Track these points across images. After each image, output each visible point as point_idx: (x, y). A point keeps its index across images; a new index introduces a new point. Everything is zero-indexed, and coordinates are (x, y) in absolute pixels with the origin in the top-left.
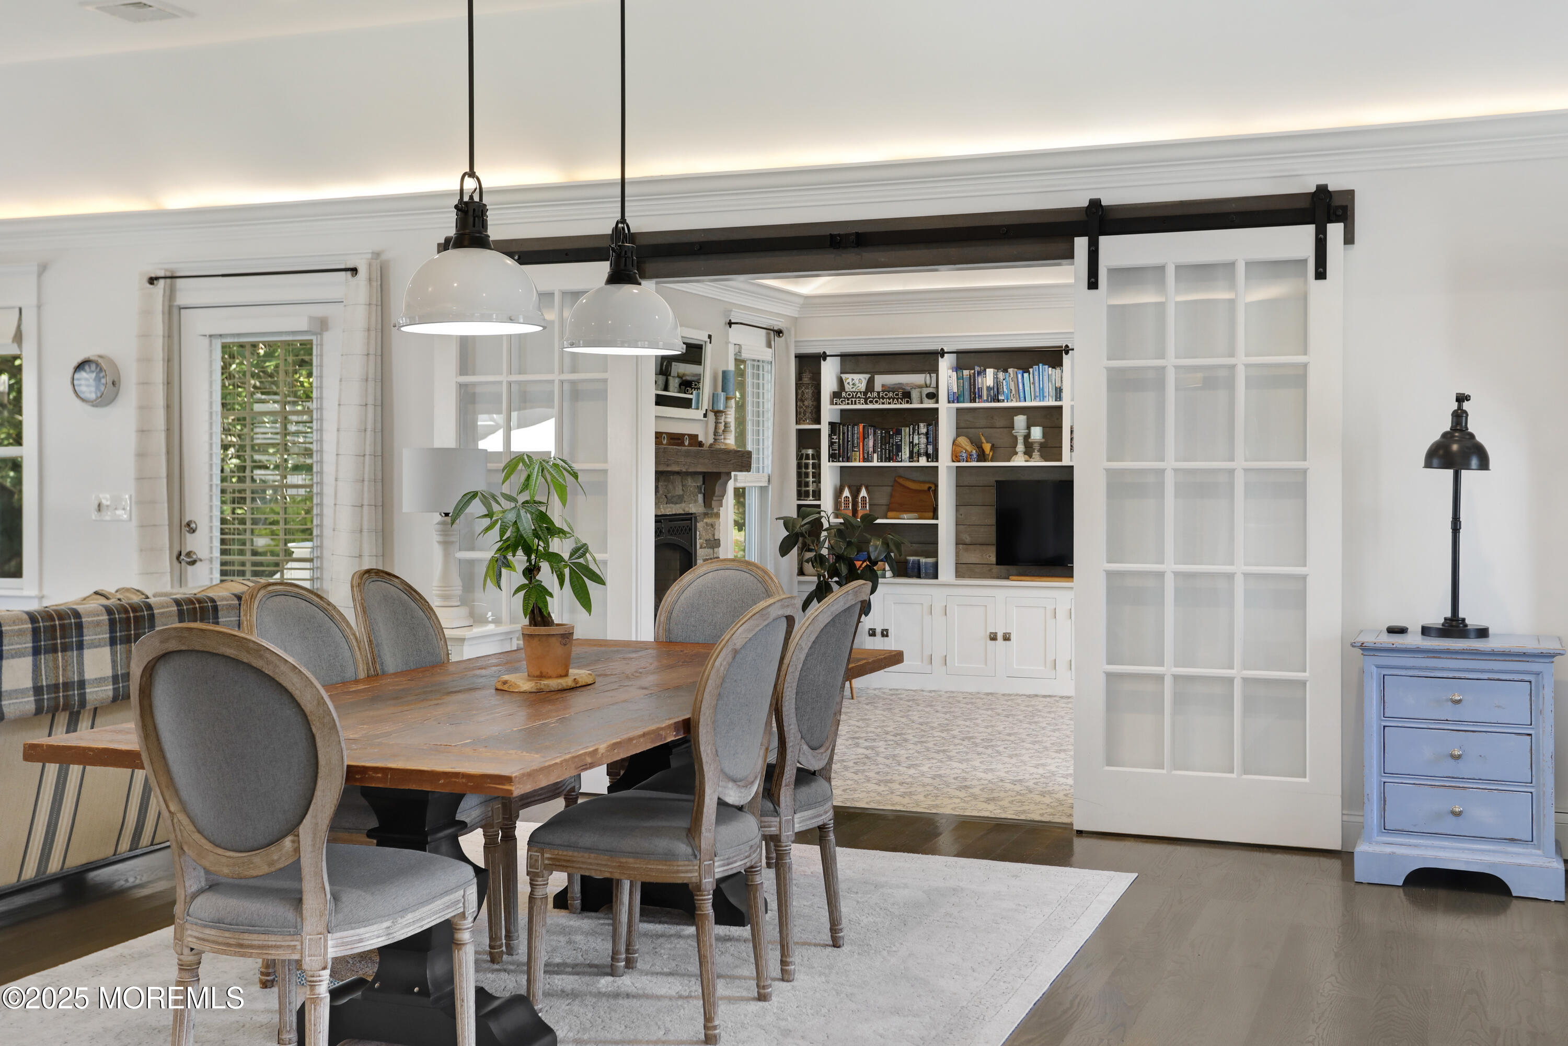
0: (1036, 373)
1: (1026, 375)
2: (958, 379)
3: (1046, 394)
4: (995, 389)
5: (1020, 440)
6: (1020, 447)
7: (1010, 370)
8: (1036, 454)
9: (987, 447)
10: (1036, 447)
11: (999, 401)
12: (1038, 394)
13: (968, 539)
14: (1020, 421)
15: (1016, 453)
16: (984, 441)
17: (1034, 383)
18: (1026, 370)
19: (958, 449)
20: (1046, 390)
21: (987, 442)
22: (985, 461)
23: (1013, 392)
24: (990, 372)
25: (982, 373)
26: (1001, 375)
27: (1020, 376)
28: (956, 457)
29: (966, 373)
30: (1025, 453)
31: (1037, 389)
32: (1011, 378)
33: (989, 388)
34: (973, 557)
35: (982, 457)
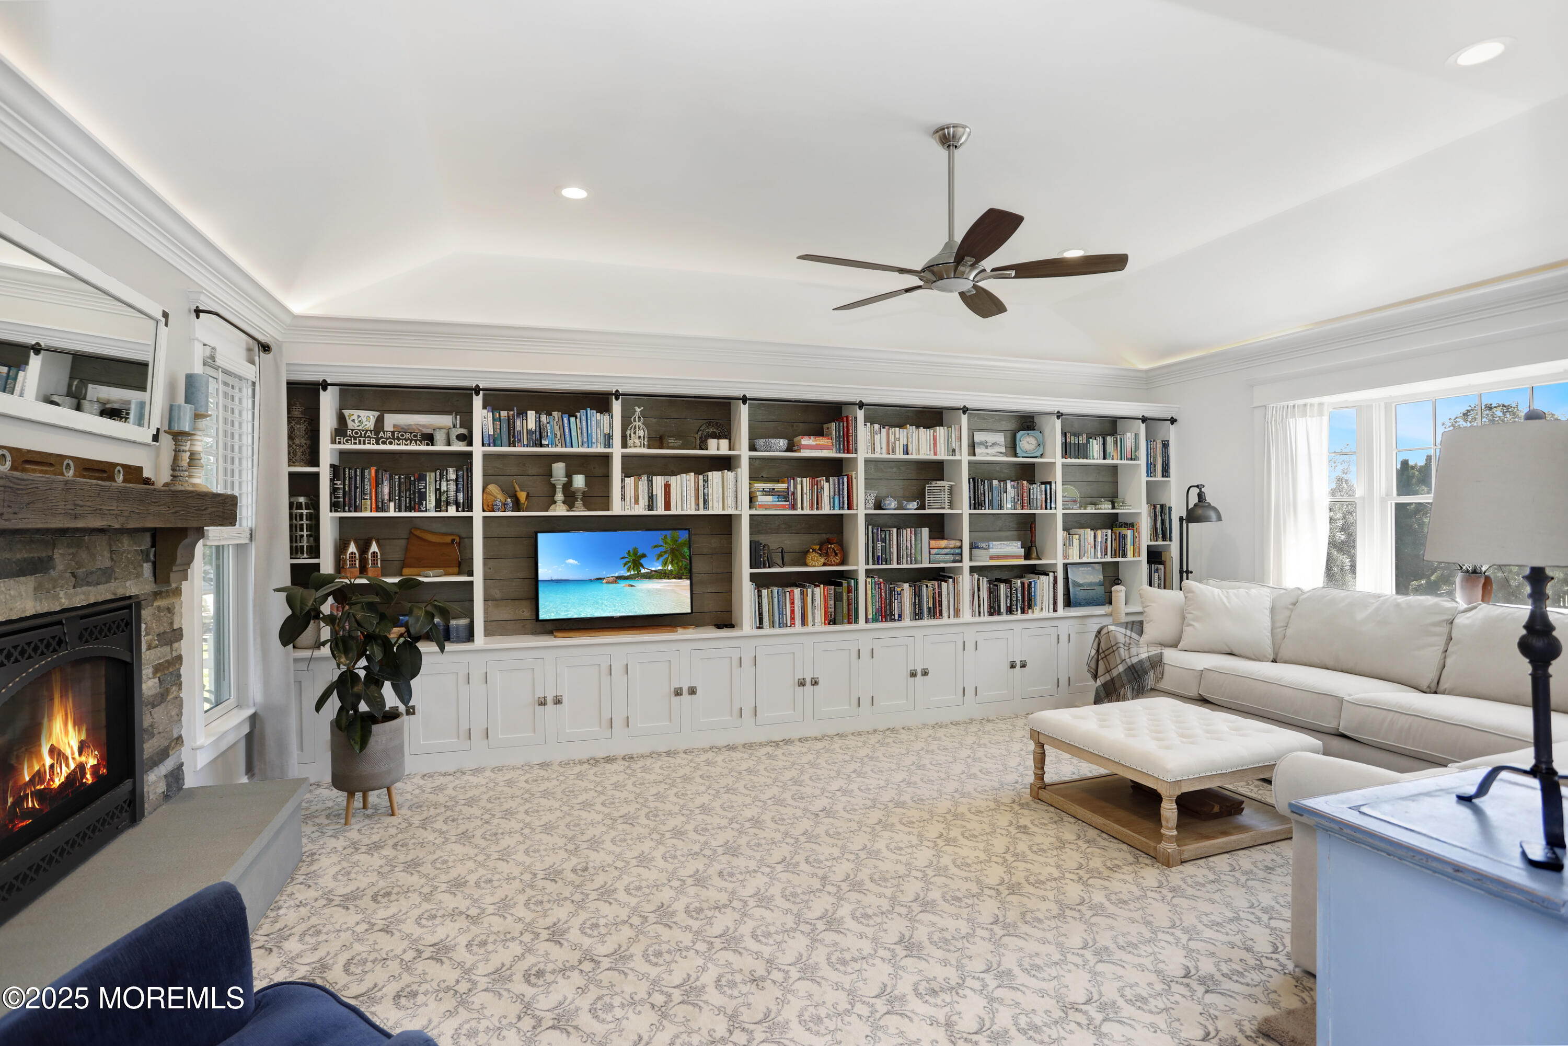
0: (584, 418)
1: (572, 419)
2: (494, 420)
3: (594, 440)
4: (538, 433)
5: (559, 489)
6: (559, 496)
7: (555, 414)
8: (579, 503)
9: (522, 496)
10: (580, 496)
11: (541, 445)
12: (585, 440)
13: (498, 595)
14: (559, 469)
15: (555, 502)
16: (518, 489)
17: (581, 428)
18: (572, 415)
19: (490, 498)
20: (594, 436)
21: (522, 491)
22: (519, 510)
23: (559, 437)
24: (531, 414)
25: (522, 413)
26: (544, 418)
27: (566, 420)
28: (488, 506)
29: (504, 414)
30: (564, 502)
31: (585, 435)
32: (553, 422)
33: (530, 432)
34: (505, 613)
35: (517, 506)
